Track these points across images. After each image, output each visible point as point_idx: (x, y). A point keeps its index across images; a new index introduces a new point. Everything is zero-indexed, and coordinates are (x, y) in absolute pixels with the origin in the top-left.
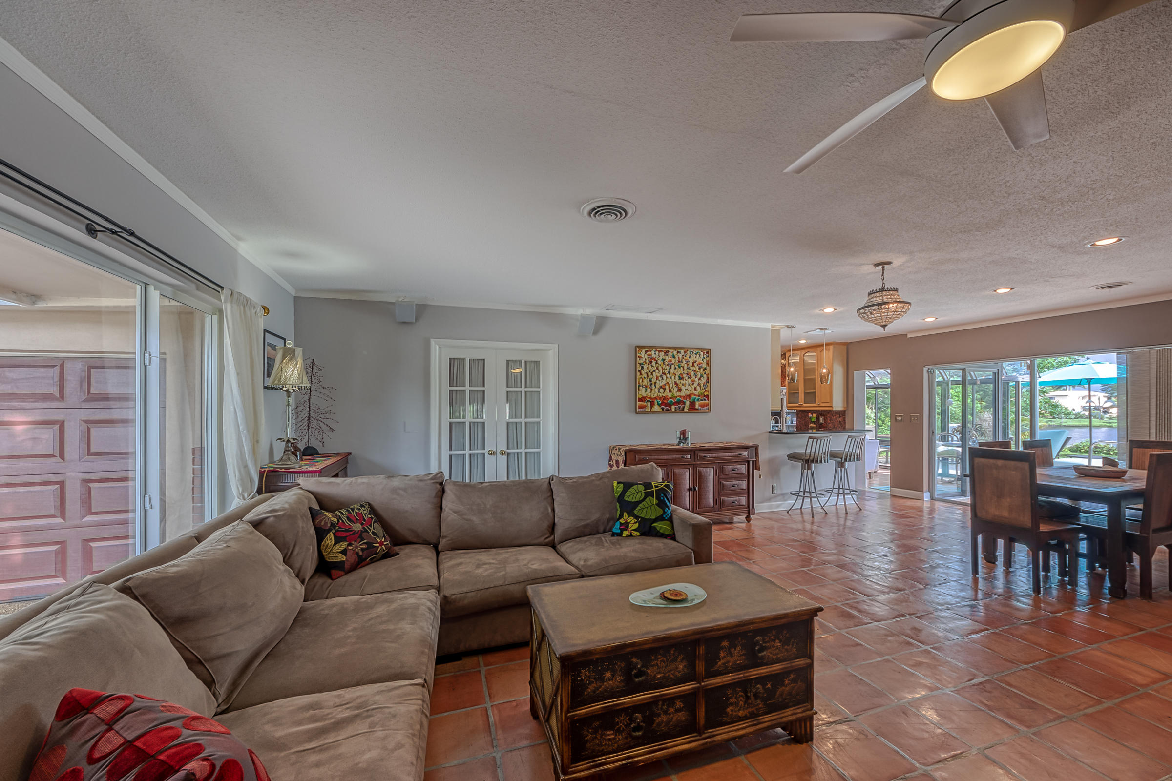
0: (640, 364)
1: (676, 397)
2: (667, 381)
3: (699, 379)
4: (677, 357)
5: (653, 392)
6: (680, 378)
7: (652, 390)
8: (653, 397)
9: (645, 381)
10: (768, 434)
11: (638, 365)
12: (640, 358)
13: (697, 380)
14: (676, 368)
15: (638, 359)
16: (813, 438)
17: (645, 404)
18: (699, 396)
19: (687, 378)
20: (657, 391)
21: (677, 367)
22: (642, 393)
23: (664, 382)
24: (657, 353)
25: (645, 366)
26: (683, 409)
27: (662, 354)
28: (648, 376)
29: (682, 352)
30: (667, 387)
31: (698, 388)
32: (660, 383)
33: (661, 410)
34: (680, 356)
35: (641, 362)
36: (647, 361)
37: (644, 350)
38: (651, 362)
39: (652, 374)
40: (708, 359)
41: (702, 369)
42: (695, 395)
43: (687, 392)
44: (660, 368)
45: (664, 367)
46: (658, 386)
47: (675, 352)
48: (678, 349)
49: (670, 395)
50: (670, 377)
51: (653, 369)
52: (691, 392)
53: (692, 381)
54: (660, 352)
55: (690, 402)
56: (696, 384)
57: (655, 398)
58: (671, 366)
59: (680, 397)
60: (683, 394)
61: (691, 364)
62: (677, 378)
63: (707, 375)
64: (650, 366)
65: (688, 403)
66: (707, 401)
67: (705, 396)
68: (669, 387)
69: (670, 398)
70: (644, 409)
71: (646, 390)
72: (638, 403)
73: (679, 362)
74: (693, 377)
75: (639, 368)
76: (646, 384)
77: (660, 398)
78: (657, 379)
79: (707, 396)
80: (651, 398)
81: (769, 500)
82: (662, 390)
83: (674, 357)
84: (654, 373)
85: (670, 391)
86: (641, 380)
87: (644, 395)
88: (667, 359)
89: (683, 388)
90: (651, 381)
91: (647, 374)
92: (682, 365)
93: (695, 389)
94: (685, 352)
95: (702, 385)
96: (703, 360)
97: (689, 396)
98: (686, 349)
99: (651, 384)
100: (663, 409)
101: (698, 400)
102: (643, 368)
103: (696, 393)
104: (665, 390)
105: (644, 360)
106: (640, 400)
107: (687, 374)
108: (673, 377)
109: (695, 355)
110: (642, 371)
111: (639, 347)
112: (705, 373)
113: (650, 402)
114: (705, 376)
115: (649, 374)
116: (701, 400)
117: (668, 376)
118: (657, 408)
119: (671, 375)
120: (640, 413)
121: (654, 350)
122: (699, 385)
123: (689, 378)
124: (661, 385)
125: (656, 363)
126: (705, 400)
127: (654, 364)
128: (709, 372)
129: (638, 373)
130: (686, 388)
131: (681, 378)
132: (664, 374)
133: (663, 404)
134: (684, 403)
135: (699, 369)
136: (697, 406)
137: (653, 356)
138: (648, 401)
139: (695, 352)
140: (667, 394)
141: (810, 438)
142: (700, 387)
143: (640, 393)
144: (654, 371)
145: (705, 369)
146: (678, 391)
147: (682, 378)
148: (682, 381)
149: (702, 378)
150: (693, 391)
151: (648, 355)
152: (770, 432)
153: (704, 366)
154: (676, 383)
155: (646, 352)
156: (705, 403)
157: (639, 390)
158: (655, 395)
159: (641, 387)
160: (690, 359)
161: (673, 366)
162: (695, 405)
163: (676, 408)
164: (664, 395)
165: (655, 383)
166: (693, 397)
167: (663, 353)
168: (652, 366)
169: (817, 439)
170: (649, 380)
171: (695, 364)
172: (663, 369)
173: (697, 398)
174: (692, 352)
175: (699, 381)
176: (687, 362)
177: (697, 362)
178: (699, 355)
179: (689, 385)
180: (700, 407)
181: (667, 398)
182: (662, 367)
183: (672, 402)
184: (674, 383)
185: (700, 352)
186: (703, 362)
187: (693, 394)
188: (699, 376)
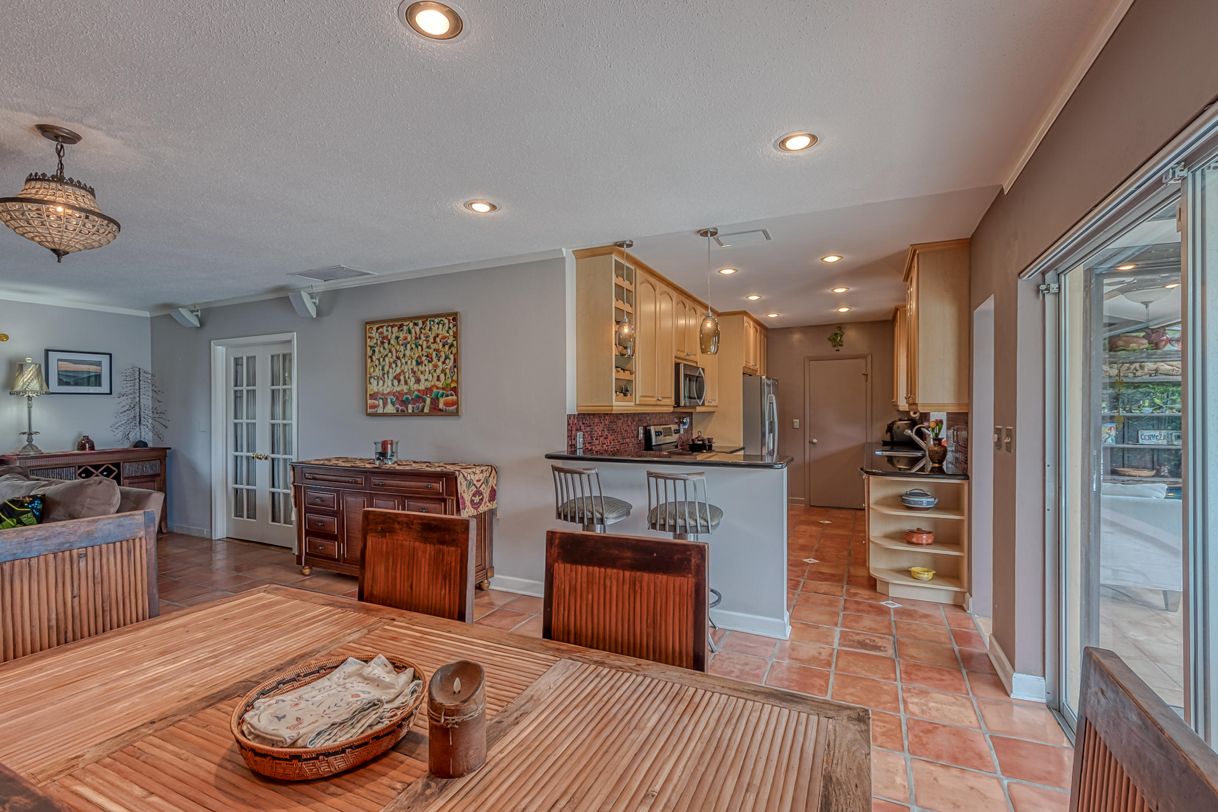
0: (371, 347)
1: (414, 392)
2: (403, 367)
3: (444, 363)
4: (413, 331)
5: (386, 385)
6: (417, 363)
7: (384, 382)
8: (385, 392)
9: (377, 370)
11: (369, 349)
12: (371, 338)
13: (440, 364)
14: (412, 348)
15: (368, 340)
17: (377, 403)
18: (443, 389)
19: (426, 362)
20: (390, 383)
21: (413, 346)
22: (374, 386)
23: (398, 371)
24: (390, 328)
25: (377, 350)
26: (423, 409)
28: (380, 364)
29: (420, 322)
30: (402, 378)
31: (442, 377)
32: (392, 373)
33: (395, 412)
34: (417, 329)
35: (372, 344)
36: (379, 342)
37: (374, 328)
38: (382, 343)
39: (384, 360)
40: (455, 329)
41: (447, 347)
42: (438, 388)
43: (427, 383)
44: (393, 350)
45: (398, 348)
46: (390, 376)
47: (411, 325)
48: (413, 319)
49: (405, 389)
50: (406, 363)
51: (386, 353)
52: (433, 383)
53: (434, 366)
54: (392, 327)
55: (432, 399)
56: (439, 371)
57: (389, 394)
58: (406, 346)
59: (419, 391)
60: (422, 387)
61: (431, 340)
62: (414, 362)
63: (454, 355)
64: (382, 349)
65: (428, 401)
66: (455, 398)
67: (452, 389)
68: (405, 377)
69: (406, 394)
70: (375, 410)
71: (378, 382)
72: (369, 402)
73: (416, 338)
74: (435, 360)
75: (369, 353)
76: (378, 375)
77: (394, 394)
78: (390, 367)
79: (455, 390)
80: (383, 394)
82: (396, 383)
83: (410, 332)
84: (387, 359)
85: (406, 383)
86: (372, 370)
87: (376, 390)
88: (402, 335)
89: (422, 378)
90: (383, 370)
91: (379, 360)
92: (421, 343)
93: (438, 379)
94: (424, 323)
95: (447, 371)
96: (448, 332)
97: (428, 390)
98: (425, 319)
99: (383, 375)
100: (397, 410)
101: (442, 396)
102: (374, 351)
103: (440, 384)
104: (399, 381)
105: (375, 341)
106: (371, 397)
107: (427, 356)
108: (409, 362)
109: (437, 326)
110: (374, 357)
111: (367, 323)
112: (451, 353)
113: (382, 399)
114: (452, 357)
115: (381, 359)
116: (447, 396)
117: (403, 361)
118: (390, 408)
119: (407, 359)
120: (369, 415)
121: (386, 325)
122: (443, 371)
123: (429, 362)
124: (394, 374)
125: (389, 343)
126: (452, 395)
127: (386, 345)
128: (456, 350)
129: (369, 360)
130: (427, 377)
131: (419, 363)
132: (399, 358)
133: (397, 402)
134: (424, 401)
135: (444, 346)
136: (441, 406)
137: (385, 333)
138: (380, 398)
139: (436, 321)
140: (402, 386)
142: (445, 375)
143: (372, 387)
144: (386, 355)
145: (452, 345)
146: (416, 382)
147: (421, 363)
148: (420, 367)
149: (447, 361)
150: (435, 381)
151: (379, 333)
153: (450, 341)
154: (414, 372)
155: (378, 329)
156: (453, 400)
157: (370, 383)
158: (388, 390)
159: (372, 380)
160: (430, 333)
161: (409, 346)
162: (438, 404)
163: (413, 408)
164: (398, 390)
165: (388, 372)
166: (435, 390)
167: (396, 328)
168: (384, 348)
170: (381, 368)
171: (438, 340)
172: (397, 351)
173: (441, 392)
174: (433, 321)
175: (444, 365)
176: (427, 338)
177: (440, 336)
178: (443, 326)
179: (430, 373)
180: (444, 407)
181: (403, 394)
182: (396, 349)
183: (407, 399)
184: (410, 371)
185: (444, 319)
186: (448, 334)
187: (434, 386)
188: (444, 357)
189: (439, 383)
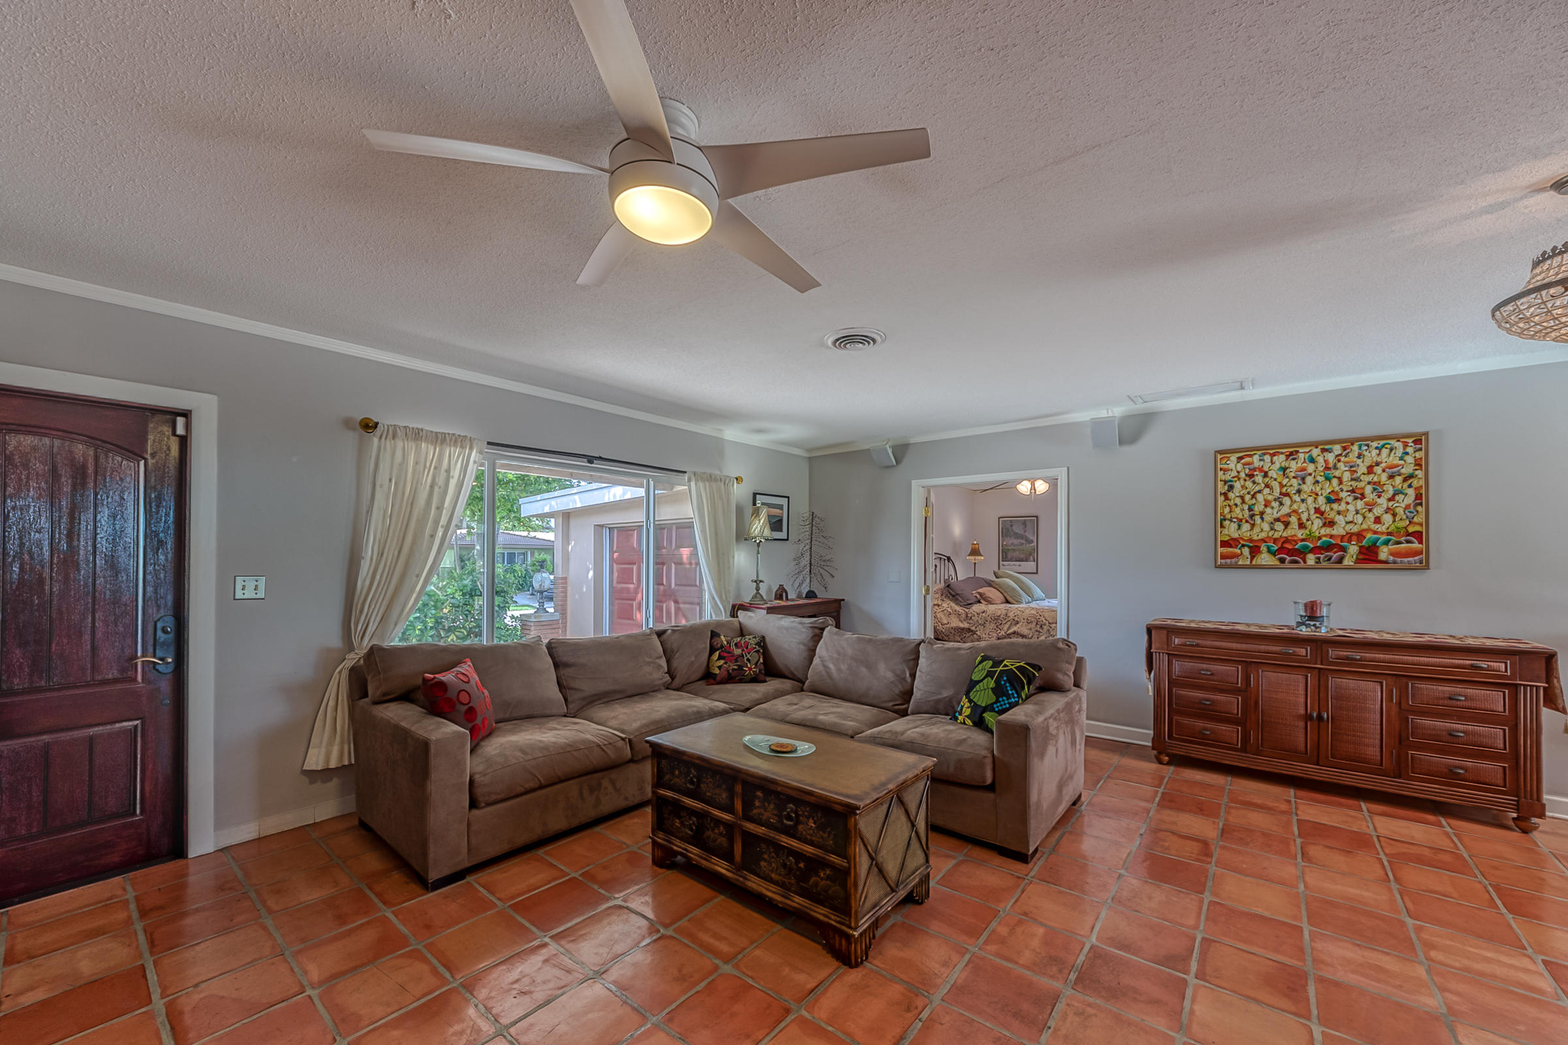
0: (1225, 482)
1: (1320, 538)
2: (1295, 507)
3: (1391, 499)
4: (1321, 460)
5: (1257, 530)
6: (1329, 501)
7: (1253, 526)
8: (1255, 538)
9: (1238, 510)
11: (1220, 484)
12: (1225, 470)
13: (1383, 501)
14: (1317, 482)
15: (1220, 473)
17: (1239, 551)
18: (1389, 534)
19: (1350, 499)
20: (1266, 527)
21: (1321, 479)
22: (1232, 530)
23: (1285, 510)
24: (1267, 458)
25: (1237, 485)
26: (1340, 560)
27: (1280, 460)
28: (1243, 502)
29: (1337, 449)
30: (1293, 520)
31: (1387, 518)
32: (1271, 514)
33: (1277, 563)
34: (1331, 457)
35: (1228, 477)
36: (1243, 475)
37: (1234, 458)
38: (1251, 476)
39: (1253, 496)
40: (1419, 455)
41: (1398, 480)
42: (1375, 533)
43: (1348, 527)
44: (1275, 485)
45: (1285, 482)
46: (1268, 518)
47: (1315, 452)
48: (1325, 446)
49: (1300, 534)
50: (1303, 501)
51: (1257, 488)
52: (1365, 526)
53: (1367, 504)
54: (1273, 455)
55: (1361, 547)
56: (1378, 511)
57: (1263, 541)
58: (1303, 479)
59: (1331, 536)
60: (1338, 530)
61: (1363, 469)
62: (1321, 500)
63: (1417, 489)
64: (1249, 484)
65: (1353, 549)
66: (1416, 545)
67: (1409, 534)
68: (1299, 519)
69: (1303, 540)
70: (1234, 560)
71: (1239, 527)
72: (1220, 550)
73: (1327, 468)
74: (1370, 495)
75: (1222, 488)
76: (1240, 516)
77: (1275, 541)
78: (1266, 506)
79: (1418, 536)
80: (1251, 540)
82: (1279, 526)
83: (1312, 460)
84: (1260, 497)
85: (1301, 526)
86: (1227, 510)
87: (1236, 535)
88: (1294, 465)
89: (1340, 519)
90: (1250, 509)
91: (1242, 498)
92: (1337, 473)
93: (1378, 521)
94: (1344, 448)
95: (1400, 511)
96: (1401, 459)
97: (1360, 536)
98: (1347, 444)
99: (1252, 516)
100: (1282, 561)
101: (1387, 543)
102: (1231, 488)
103: (1381, 528)
104: (1287, 525)
105: (1234, 474)
106: (1224, 544)
107: (1353, 491)
108: (1310, 500)
109: (1375, 452)
110: (1231, 495)
111: (1221, 452)
112: (1410, 486)
113: (1249, 547)
114: (1410, 491)
115: (1247, 497)
116: (1399, 543)
117: (1297, 498)
118: (1265, 558)
119: (1304, 496)
120: (1221, 567)
121: (1259, 453)
122: (1388, 510)
123: (1356, 499)
124: (1276, 516)
125: (1266, 475)
126: (1408, 542)
127: (1259, 478)
128: (1422, 482)
129: (1221, 499)
130: (1350, 518)
131: (1332, 501)
132: (1287, 495)
133: (1281, 550)
134: (1344, 549)
135: (1391, 477)
136: (1384, 553)
137: (1257, 463)
138: (1243, 546)
139: (1375, 444)
140: (1294, 531)
142: (1394, 515)
143: (1226, 531)
144: (1259, 492)
145: (1410, 476)
146: (1324, 525)
147: (1338, 500)
148: (1335, 506)
149: (1400, 497)
150: (1370, 523)
151: (1244, 464)
153: (1407, 470)
154: (1317, 510)
155: (1240, 459)
156: (1410, 549)
157: (1222, 526)
158: (1263, 535)
159: (1227, 523)
160: (1359, 461)
161: (1309, 480)
162: (1377, 554)
163: (1319, 558)
164: (1285, 535)
165: (1262, 514)
166: (1369, 535)
167: (1283, 457)
168: (1254, 482)
170: (1246, 507)
171: (1378, 470)
172: (1282, 486)
173: (1384, 538)
174: (1368, 445)
175: (1391, 504)
176: (1351, 467)
177: (1383, 465)
178: (1391, 450)
179: (1357, 513)
180: (1391, 558)
181: (1295, 541)
182: (1280, 483)
183: (1307, 547)
184: (1312, 511)
185: (1392, 442)
186: (1402, 462)
187: (1368, 530)
188: (1391, 492)
189: (1378, 526)
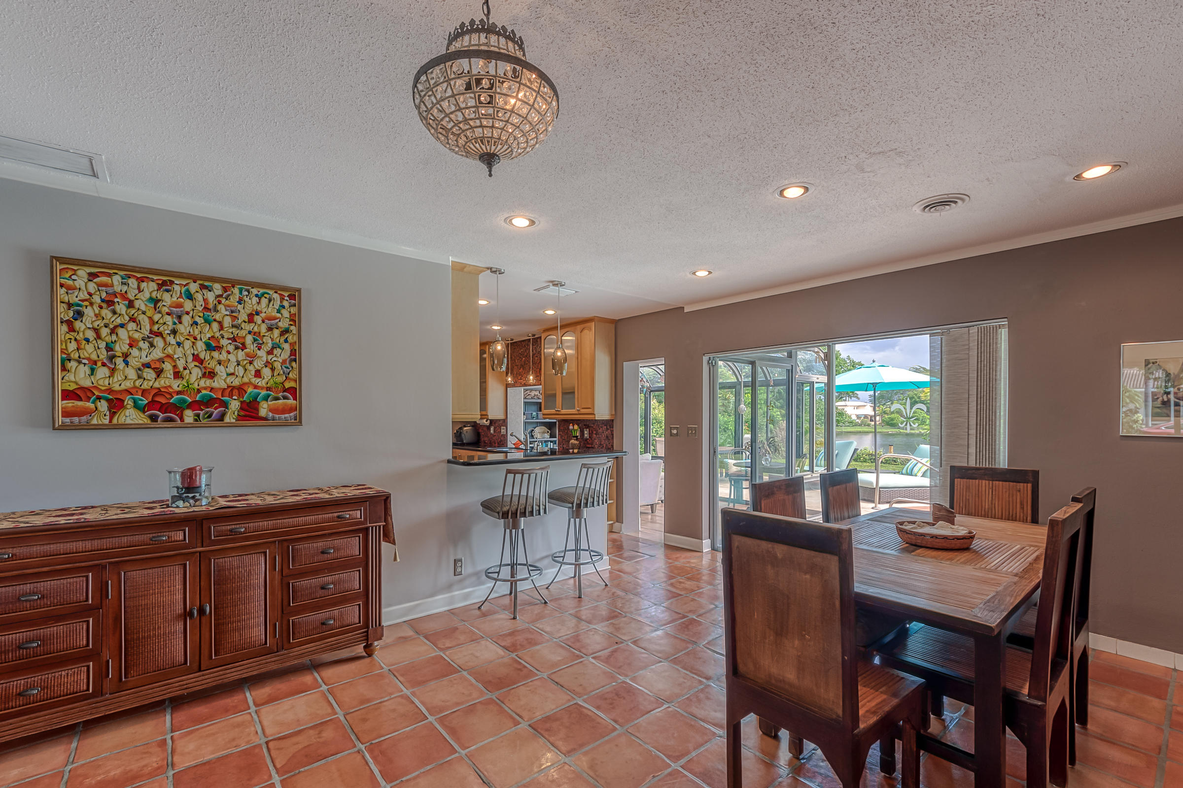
0: (70, 305)
1: (199, 391)
2: (170, 350)
3: (270, 353)
4: (199, 297)
5: (118, 376)
6: (209, 347)
7: (113, 371)
8: (116, 387)
9: (89, 347)
10: (445, 465)
11: (61, 308)
12: (69, 289)
13: (262, 353)
14: (196, 323)
15: (61, 291)
16: (515, 472)
17: (92, 406)
18: (268, 389)
19: (231, 348)
20: (132, 374)
21: (200, 320)
22: (80, 376)
23: (157, 354)
24: (133, 283)
25: (89, 312)
26: (221, 418)
27: (149, 288)
28: (98, 337)
29: (218, 288)
30: (168, 366)
31: (266, 372)
32: (138, 356)
33: (147, 421)
34: (210, 296)
35: (74, 299)
36: (97, 299)
37: (83, 273)
38: (110, 303)
39: (113, 331)
40: (294, 310)
41: (276, 333)
42: (256, 387)
43: (230, 380)
44: (144, 320)
45: (156, 317)
46: (134, 362)
47: (194, 287)
48: (205, 282)
49: (176, 385)
50: (179, 344)
51: (119, 321)
52: (246, 380)
53: (247, 355)
54: (141, 280)
55: (242, 402)
56: (258, 364)
57: (128, 392)
58: (179, 317)
59: (212, 389)
60: (219, 383)
61: (243, 316)
62: (200, 346)
63: (292, 345)
64: (106, 313)
65: (234, 405)
66: (291, 402)
67: (285, 390)
68: (175, 367)
69: (178, 393)
70: (84, 419)
71: (93, 371)
72: (61, 404)
73: (206, 309)
74: (251, 347)
75: (63, 312)
76: (94, 357)
77: (144, 392)
78: (131, 346)
79: (293, 392)
80: (110, 391)
81: (449, 587)
82: (149, 374)
83: (190, 297)
84: (122, 332)
85: (177, 375)
86: (72, 346)
87: (87, 383)
88: (168, 299)
89: (220, 369)
90: (109, 348)
91: (97, 331)
92: (218, 317)
93: (258, 374)
94: (225, 289)
95: (277, 365)
96: (279, 311)
97: (241, 390)
98: (229, 284)
99: (112, 358)
100: (154, 418)
101: (266, 398)
102: (79, 315)
103: (261, 383)
104: (159, 372)
105: (83, 295)
106: (68, 395)
107: (234, 339)
108: (188, 344)
109: (255, 300)
110: (78, 325)
111: (62, 260)
112: (286, 341)
113: (108, 400)
114: (287, 346)
115: (104, 332)
116: (277, 399)
117: (171, 339)
118: (130, 415)
119: (180, 338)
120: (63, 428)
121: (122, 273)
122: (267, 364)
123: (237, 348)
124: (145, 360)
125: (131, 304)
126: (285, 398)
127: (121, 308)
128: (296, 339)
129: (62, 328)
130: (231, 370)
131: (213, 346)
132: (159, 334)
133: (152, 405)
134: (225, 405)
135: (270, 329)
136: (263, 411)
137: (118, 288)
138: (99, 398)
139: (255, 291)
140: (167, 381)
141: (509, 472)
142: (273, 369)
143: (71, 377)
144: (122, 326)
145: (286, 331)
146: (204, 375)
147: (219, 348)
148: (215, 354)
149: (277, 351)
150: (250, 377)
151: (99, 285)
152: (449, 462)
153: (284, 324)
154: (196, 358)
155: (92, 275)
156: (286, 404)
157: (64, 368)
158: (128, 385)
159: (72, 365)
160: (240, 307)
161: (186, 319)
162: (257, 410)
163: (196, 415)
164: (157, 385)
165: (126, 356)
166: (250, 390)
167: (153, 286)
168: (114, 312)
169: (522, 473)
170: (103, 345)
171: (258, 319)
172: (152, 322)
173: (264, 393)
174: (248, 291)
175: (270, 357)
176: (232, 312)
177: (263, 315)
178: (270, 301)
179: (238, 365)
180: (271, 414)
181: (170, 394)
182: (150, 318)
183: (184, 401)
184: (190, 358)
185: (271, 292)
186: (279, 315)
187: (250, 383)
188: (270, 345)
189: (258, 380)
